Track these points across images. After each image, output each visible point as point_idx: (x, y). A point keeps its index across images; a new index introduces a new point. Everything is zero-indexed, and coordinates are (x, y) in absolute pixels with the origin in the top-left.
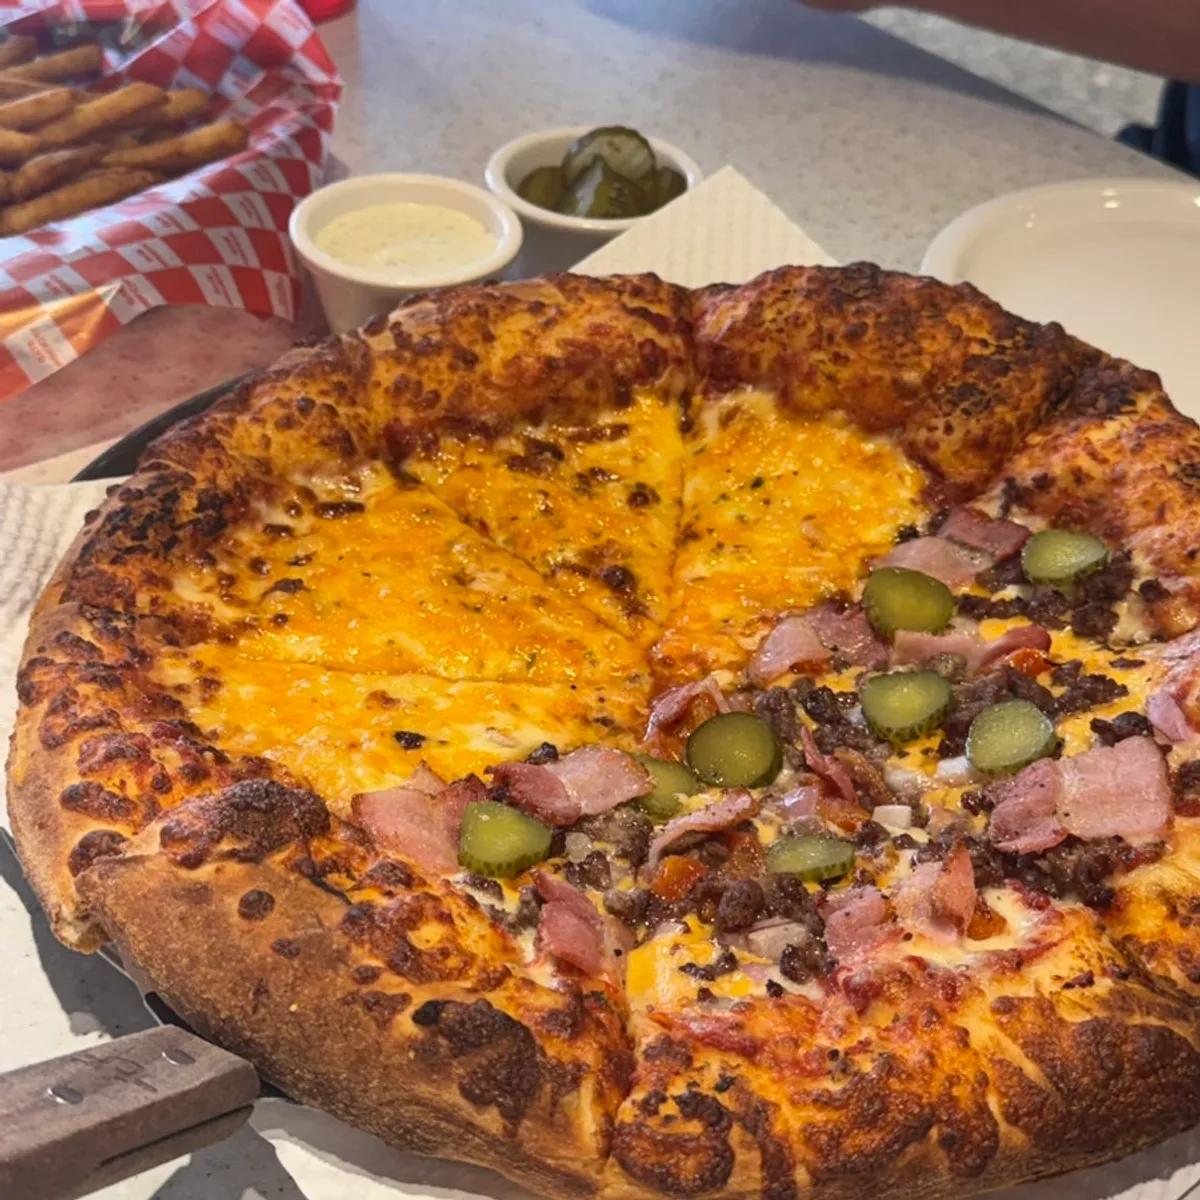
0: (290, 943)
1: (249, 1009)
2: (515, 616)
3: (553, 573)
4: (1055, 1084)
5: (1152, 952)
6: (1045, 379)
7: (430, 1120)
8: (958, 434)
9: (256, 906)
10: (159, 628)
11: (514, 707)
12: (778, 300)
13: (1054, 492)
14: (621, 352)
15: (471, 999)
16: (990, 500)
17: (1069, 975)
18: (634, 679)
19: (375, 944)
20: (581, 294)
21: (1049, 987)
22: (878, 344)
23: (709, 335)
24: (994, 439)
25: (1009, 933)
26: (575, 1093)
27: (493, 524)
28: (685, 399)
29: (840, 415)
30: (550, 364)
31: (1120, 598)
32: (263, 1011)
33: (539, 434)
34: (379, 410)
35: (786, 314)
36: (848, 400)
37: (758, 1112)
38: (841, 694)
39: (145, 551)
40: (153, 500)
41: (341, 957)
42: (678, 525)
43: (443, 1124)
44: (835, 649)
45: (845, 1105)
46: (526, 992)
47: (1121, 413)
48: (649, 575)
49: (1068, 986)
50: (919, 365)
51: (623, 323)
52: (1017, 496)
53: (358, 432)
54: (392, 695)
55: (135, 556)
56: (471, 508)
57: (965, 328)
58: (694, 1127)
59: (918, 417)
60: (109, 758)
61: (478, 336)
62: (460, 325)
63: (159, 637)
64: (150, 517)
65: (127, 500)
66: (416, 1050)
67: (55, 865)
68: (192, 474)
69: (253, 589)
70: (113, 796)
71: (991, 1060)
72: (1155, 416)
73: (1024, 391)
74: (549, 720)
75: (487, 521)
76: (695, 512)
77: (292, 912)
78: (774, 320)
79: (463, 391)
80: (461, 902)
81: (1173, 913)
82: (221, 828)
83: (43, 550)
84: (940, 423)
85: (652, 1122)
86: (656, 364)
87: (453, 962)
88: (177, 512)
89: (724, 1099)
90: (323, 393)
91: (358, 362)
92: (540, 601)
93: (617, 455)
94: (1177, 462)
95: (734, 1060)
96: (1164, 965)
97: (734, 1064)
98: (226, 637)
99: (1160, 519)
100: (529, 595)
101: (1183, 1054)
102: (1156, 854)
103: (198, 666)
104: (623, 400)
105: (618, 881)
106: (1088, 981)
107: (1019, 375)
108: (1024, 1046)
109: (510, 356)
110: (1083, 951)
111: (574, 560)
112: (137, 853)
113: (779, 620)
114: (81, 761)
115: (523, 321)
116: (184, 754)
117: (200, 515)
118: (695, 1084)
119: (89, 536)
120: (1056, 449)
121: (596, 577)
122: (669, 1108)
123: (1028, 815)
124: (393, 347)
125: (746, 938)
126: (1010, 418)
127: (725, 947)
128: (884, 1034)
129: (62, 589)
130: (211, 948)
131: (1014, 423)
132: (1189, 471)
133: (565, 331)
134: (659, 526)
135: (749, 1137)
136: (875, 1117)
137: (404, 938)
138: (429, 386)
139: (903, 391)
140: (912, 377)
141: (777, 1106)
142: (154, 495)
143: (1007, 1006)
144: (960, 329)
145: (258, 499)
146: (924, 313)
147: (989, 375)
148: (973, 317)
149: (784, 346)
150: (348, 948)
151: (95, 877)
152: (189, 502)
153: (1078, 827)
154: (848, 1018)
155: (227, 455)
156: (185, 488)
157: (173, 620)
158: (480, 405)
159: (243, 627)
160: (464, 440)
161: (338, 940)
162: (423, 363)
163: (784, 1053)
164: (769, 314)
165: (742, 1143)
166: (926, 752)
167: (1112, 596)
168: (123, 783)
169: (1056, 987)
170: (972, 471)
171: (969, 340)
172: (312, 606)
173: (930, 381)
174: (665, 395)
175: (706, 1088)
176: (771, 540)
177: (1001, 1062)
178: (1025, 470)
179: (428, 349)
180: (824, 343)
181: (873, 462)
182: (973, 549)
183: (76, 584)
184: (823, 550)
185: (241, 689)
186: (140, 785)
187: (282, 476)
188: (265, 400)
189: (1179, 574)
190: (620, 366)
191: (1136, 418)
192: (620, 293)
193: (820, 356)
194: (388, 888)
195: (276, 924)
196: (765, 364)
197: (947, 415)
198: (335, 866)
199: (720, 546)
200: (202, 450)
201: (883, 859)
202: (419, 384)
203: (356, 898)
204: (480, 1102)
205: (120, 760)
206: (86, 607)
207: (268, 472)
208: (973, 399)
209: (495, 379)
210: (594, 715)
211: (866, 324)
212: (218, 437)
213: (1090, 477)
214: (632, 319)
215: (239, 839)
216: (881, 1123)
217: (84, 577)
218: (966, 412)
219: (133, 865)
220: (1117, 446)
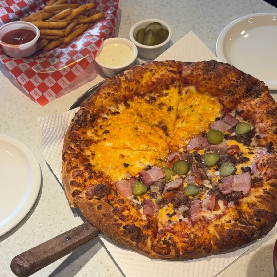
0: (105, 214)
1: (99, 224)
2: (146, 137)
3: (153, 126)
4: (222, 240)
5: (244, 213)
6: (245, 89)
7: (125, 242)
8: (228, 99)
9: (100, 207)
10: (85, 143)
11: (144, 157)
12: (196, 70)
13: (244, 113)
14: (167, 79)
15: (132, 224)
16: (233, 113)
17: (227, 220)
18: (166, 150)
19: (117, 215)
20: (160, 67)
21: (224, 222)
22: (214, 81)
23: (183, 76)
24: (235, 100)
25: (220, 210)
26: (147, 240)
27: (143, 116)
28: (180, 86)
29: (207, 93)
30: (153, 83)
31: (253, 137)
32: (101, 225)
33: (152, 95)
34: (123, 92)
35: (198, 73)
36: (209, 90)
37: (175, 244)
38: (202, 155)
39: (82, 127)
40: (83, 117)
41: (112, 217)
42: (177, 115)
43: (127, 243)
44: (201, 145)
45: (188, 243)
46: (141, 222)
47: (258, 97)
48: (170, 127)
49: (226, 223)
50: (222, 85)
51: (167, 74)
52: (238, 113)
53: (118, 98)
54: (124, 155)
55: (80, 129)
56: (139, 112)
57: (231, 78)
58: (165, 246)
59: (221, 95)
60: (77, 176)
61: (140, 77)
62: (137, 75)
63: (85, 145)
64: (82, 121)
65: (79, 117)
66: (123, 232)
67: (69, 195)
68: (89, 110)
69: (100, 132)
70: (78, 183)
71: (212, 235)
72: (264, 98)
73: (241, 91)
74: (150, 160)
75: (142, 115)
76: (180, 112)
77: (105, 209)
78: (195, 74)
79: (138, 89)
80: (131, 206)
81: (249, 206)
82: (94, 194)
83: (65, 126)
84: (225, 97)
85: (158, 244)
86: (174, 81)
87: (129, 217)
88: (87, 119)
89: (170, 241)
90: (112, 91)
91: (118, 83)
92: (150, 133)
93: (166, 100)
94: (266, 110)
95: (172, 234)
96: (245, 215)
97: (172, 235)
98: (96, 143)
99: (262, 122)
100: (148, 132)
101: (244, 235)
102: (247, 195)
103: (91, 151)
104: (167, 88)
105: (158, 197)
106: (230, 222)
107: (240, 88)
108: (218, 233)
109: (146, 81)
110: (231, 215)
111: (157, 124)
112: (82, 196)
113: (192, 138)
114: (73, 176)
115: (149, 74)
116: (89, 174)
117: (91, 119)
118: (166, 238)
119: (72, 125)
120: (245, 105)
121: (161, 128)
122: (161, 242)
123: (227, 187)
124: (125, 80)
125: (178, 209)
126: (238, 97)
127: (174, 210)
128: (196, 230)
129: (68, 136)
130: (93, 214)
131: (239, 98)
132: (268, 112)
133: (156, 76)
134: (173, 115)
135: (173, 247)
136: (193, 245)
137: (122, 214)
138: (131, 88)
139: (218, 90)
140: (220, 87)
141: (178, 243)
142: (83, 116)
143: (216, 226)
144: (230, 78)
145: (101, 113)
146: (223, 75)
147: (234, 88)
148: (233, 75)
149: (197, 79)
150: (113, 216)
151: (76, 199)
152: (89, 116)
153: (235, 189)
154: (191, 227)
155: (95, 106)
156: (88, 113)
157: (87, 141)
158: (141, 91)
159: (99, 141)
160: (138, 97)
161: (112, 214)
162: (130, 83)
163: (180, 234)
164: (194, 73)
165: (172, 248)
166: (214, 169)
167: (251, 137)
168: (79, 180)
169: (224, 223)
170: (231, 106)
171: (231, 80)
172: (110, 136)
173: (224, 88)
174: (175, 87)
175: (167, 239)
176: (193, 119)
177: (214, 235)
178: (240, 108)
179: (131, 80)
180: (204, 80)
181: (213, 102)
182: (228, 124)
183: (71, 135)
184: (202, 122)
185: (99, 155)
186: (82, 180)
187: (105, 108)
188: (102, 93)
189: (263, 134)
190: (167, 82)
191: (261, 98)
192: (167, 66)
193: (204, 82)
194: (120, 204)
195: (102, 211)
196: (194, 81)
197: (226, 96)
198: (112, 200)
199: (183, 120)
200: (91, 105)
201: (203, 192)
202: (130, 87)
203: (115, 206)
204: (133, 241)
205: (79, 176)
206: (73, 140)
207: (103, 108)
208: (231, 93)
209: (143, 86)
210: (158, 158)
211: (212, 77)
212: (94, 102)
213: (251, 112)
214: (169, 73)
215: (97, 196)
216: (193, 246)
217: (72, 134)
218: (229, 95)
219: (81, 198)
220: (256, 106)
